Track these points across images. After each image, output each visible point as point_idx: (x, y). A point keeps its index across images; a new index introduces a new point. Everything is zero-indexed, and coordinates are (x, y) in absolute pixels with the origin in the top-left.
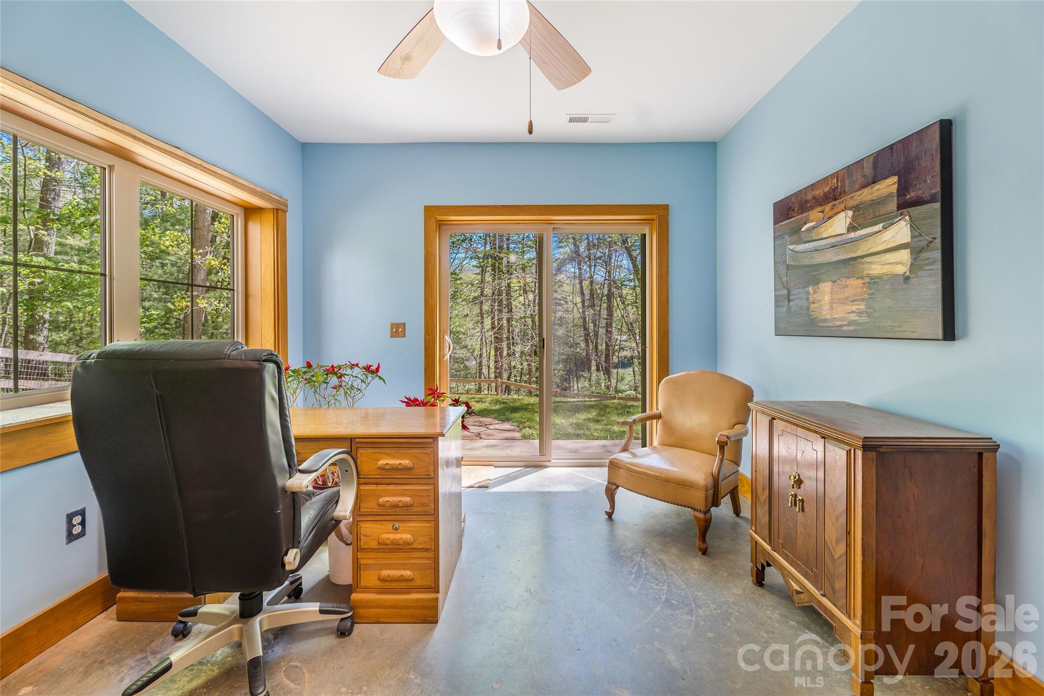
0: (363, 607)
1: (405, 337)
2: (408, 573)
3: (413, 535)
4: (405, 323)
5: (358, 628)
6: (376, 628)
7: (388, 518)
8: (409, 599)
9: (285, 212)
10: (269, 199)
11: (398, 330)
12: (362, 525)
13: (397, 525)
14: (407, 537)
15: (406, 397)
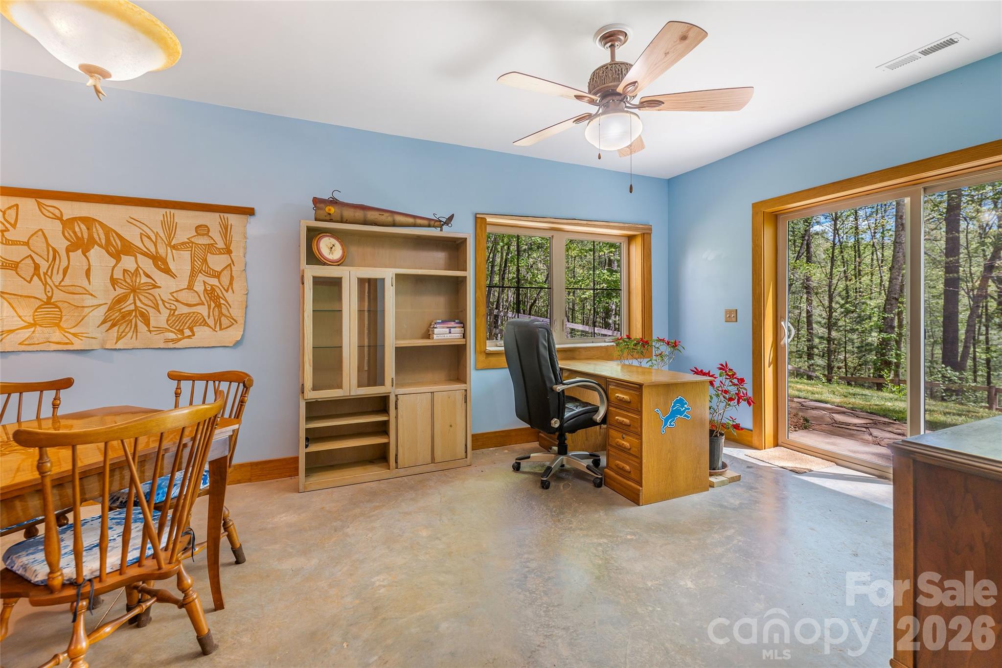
0: (609, 478)
1: (737, 321)
2: (628, 468)
3: (630, 445)
4: (736, 310)
5: (604, 488)
6: (611, 491)
7: (620, 430)
8: (626, 483)
9: (650, 234)
10: (636, 229)
11: (732, 316)
12: (610, 430)
13: (624, 436)
14: (627, 444)
15: (696, 368)
